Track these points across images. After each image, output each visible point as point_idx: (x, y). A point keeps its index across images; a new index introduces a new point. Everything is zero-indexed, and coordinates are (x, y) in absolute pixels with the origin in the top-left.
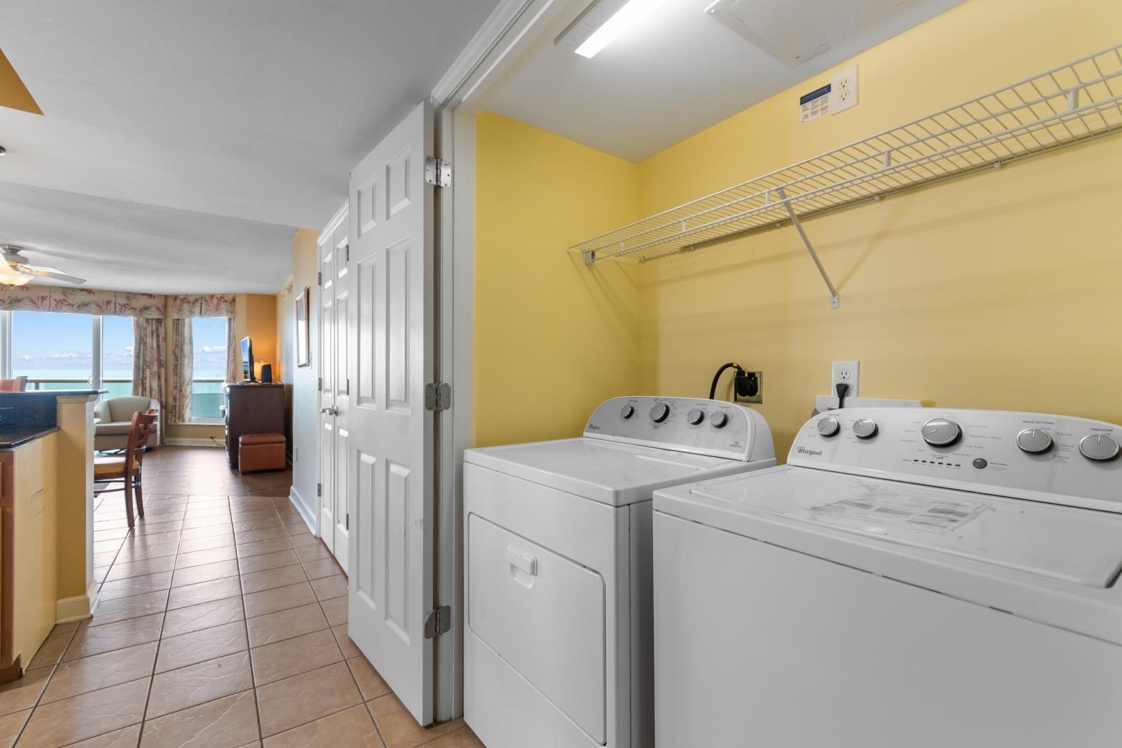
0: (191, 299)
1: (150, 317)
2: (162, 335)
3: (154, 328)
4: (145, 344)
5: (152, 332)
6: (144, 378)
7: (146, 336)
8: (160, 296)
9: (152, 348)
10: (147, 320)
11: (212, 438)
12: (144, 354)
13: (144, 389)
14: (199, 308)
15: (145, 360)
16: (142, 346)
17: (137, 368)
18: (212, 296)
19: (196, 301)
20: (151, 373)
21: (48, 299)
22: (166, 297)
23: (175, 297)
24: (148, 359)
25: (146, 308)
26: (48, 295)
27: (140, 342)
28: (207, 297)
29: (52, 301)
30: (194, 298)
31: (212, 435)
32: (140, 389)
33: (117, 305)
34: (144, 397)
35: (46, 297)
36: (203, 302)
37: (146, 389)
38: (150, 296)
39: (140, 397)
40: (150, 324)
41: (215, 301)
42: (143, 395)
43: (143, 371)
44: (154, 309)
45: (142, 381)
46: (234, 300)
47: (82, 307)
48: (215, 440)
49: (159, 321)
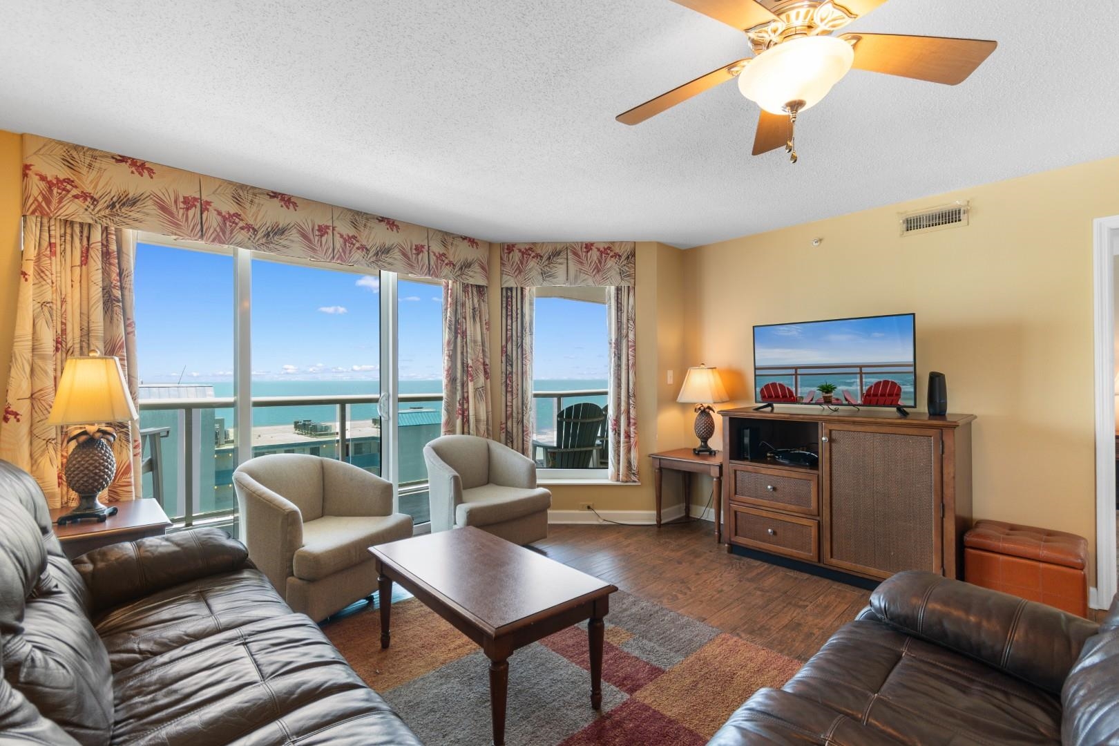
0: (544, 253)
1: (472, 281)
2: (485, 317)
3: (477, 306)
4: (464, 334)
5: (474, 309)
6: (465, 399)
7: (465, 319)
8: (485, 242)
9: (475, 342)
10: (466, 287)
11: (589, 508)
12: (462, 353)
13: (465, 421)
14: (564, 267)
15: (465, 366)
16: (459, 336)
17: (452, 380)
18: (589, 246)
19: (556, 253)
20: (476, 390)
21: (330, 232)
22: (491, 245)
23: (510, 248)
24: (470, 362)
25: (467, 265)
26: (329, 223)
27: (456, 329)
28: (578, 249)
29: (337, 237)
30: (550, 249)
31: (590, 504)
32: (459, 422)
33: (431, 254)
34: (466, 436)
35: (327, 227)
36: (570, 256)
37: (468, 421)
38: (472, 241)
39: (458, 436)
40: (470, 294)
41: (594, 254)
42: (463, 433)
43: (463, 385)
44: (476, 268)
45: (462, 405)
46: (633, 254)
47: (380, 257)
48: (597, 512)
49: (480, 289)
